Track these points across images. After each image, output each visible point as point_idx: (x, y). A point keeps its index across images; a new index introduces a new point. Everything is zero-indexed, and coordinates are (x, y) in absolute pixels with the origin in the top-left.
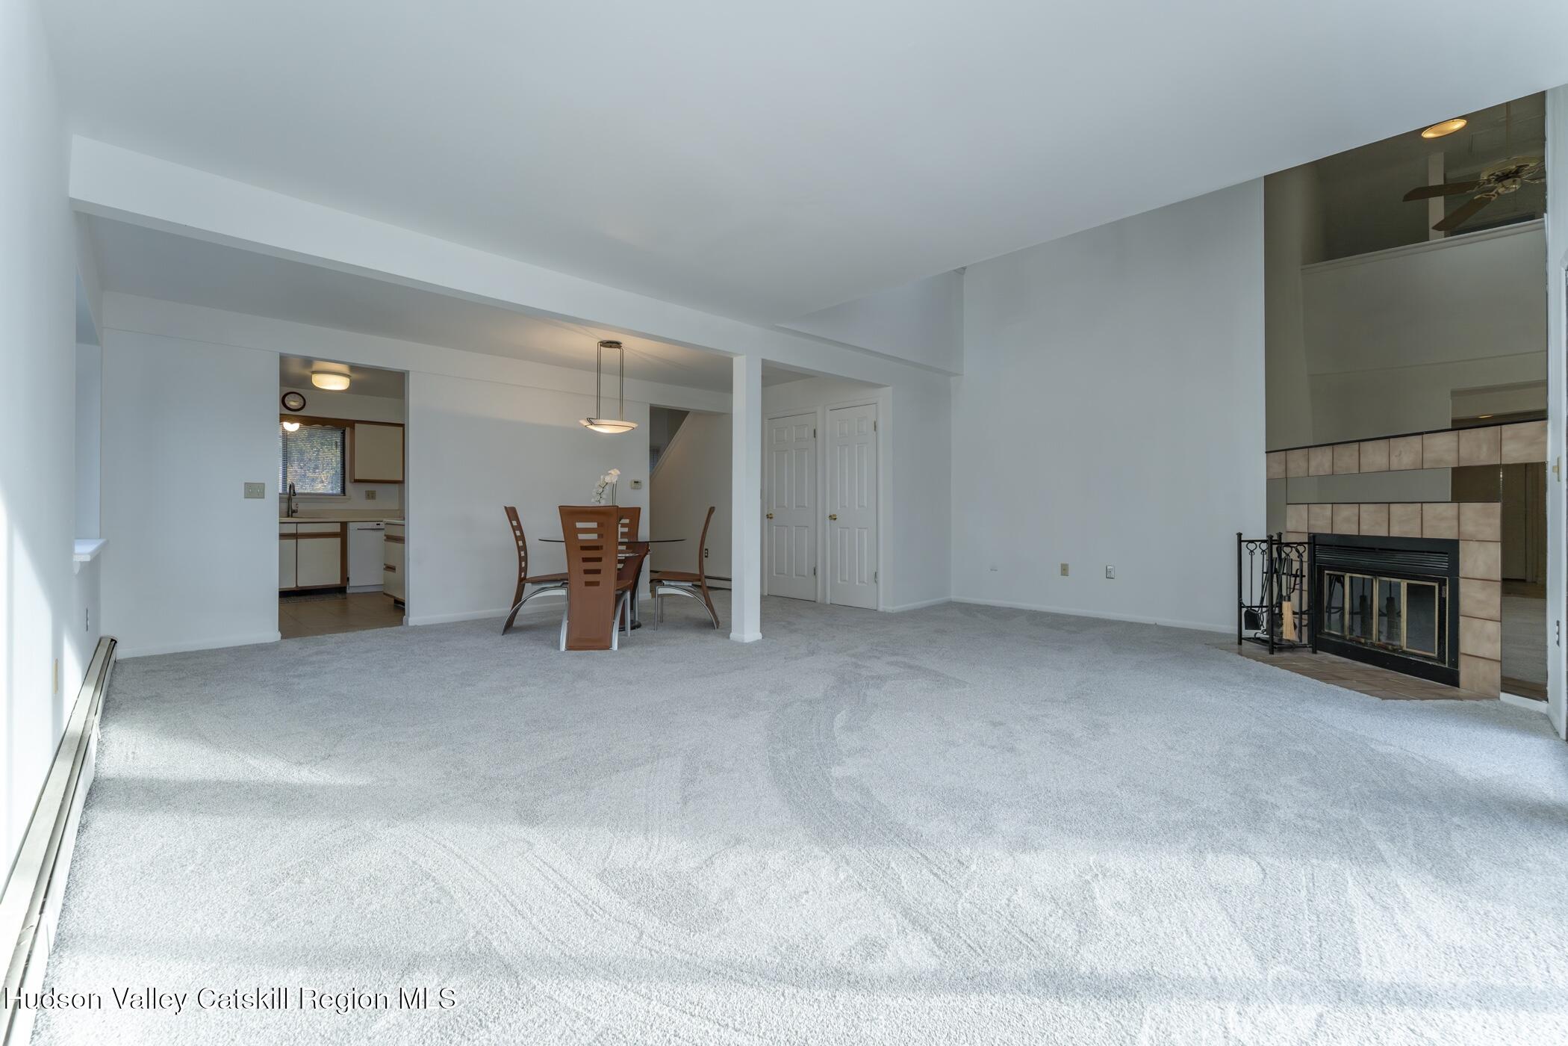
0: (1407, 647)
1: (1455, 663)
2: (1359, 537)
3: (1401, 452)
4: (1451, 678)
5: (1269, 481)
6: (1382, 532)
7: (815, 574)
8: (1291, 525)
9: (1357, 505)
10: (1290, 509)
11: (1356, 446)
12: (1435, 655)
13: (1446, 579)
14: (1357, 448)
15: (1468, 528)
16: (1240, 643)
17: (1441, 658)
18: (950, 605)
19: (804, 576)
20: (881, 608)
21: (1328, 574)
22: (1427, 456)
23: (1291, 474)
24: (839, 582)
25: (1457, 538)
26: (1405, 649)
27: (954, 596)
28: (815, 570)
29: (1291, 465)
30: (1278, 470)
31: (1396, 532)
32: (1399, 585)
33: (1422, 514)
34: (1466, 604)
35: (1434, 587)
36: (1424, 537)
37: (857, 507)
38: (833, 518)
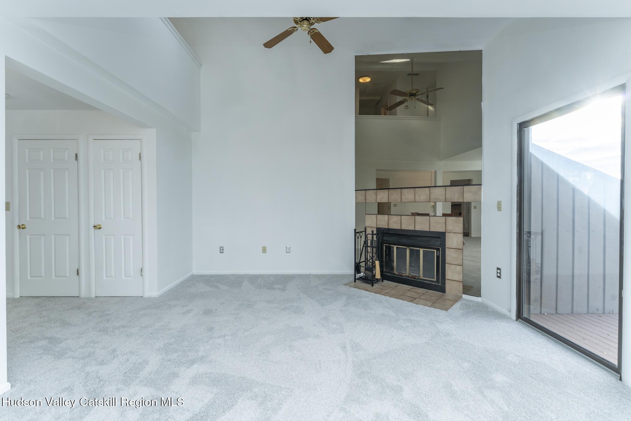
0: (423, 277)
1: (444, 284)
2: (401, 230)
3: (420, 194)
4: (442, 290)
5: (357, 203)
6: (412, 228)
7: (78, 274)
8: (368, 224)
9: (400, 216)
10: (367, 217)
11: (399, 190)
12: (435, 280)
13: (440, 249)
14: (400, 191)
15: (450, 227)
16: (355, 282)
17: (438, 281)
18: (195, 279)
19: (67, 277)
20: (146, 295)
21: (385, 246)
22: (432, 196)
23: (367, 201)
24: (105, 278)
25: (445, 232)
26: (422, 278)
27: (196, 271)
28: (78, 271)
29: (368, 197)
30: (361, 199)
31: (418, 228)
32: (419, 251)
33: (430, 221)
34: (448, 259)
35: (434, 251)
36: (431, 230)
37: (122, 219)
38: (97, 227)
